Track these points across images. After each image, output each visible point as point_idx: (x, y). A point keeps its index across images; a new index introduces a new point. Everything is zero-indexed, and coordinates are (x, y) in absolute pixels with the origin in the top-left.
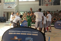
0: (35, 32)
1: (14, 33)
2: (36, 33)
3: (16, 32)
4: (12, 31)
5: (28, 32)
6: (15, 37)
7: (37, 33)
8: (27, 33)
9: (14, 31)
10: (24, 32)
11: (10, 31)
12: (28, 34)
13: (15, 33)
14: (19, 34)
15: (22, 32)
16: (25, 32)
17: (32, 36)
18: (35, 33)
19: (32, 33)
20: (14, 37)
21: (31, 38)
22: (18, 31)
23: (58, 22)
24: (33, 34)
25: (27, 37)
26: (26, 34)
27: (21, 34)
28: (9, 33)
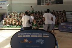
3: (26, 35)
5: (39, 34)
7: (48, 34)
8: (37, 35)
9: (23, 34)
10: (34, 34)
11: (19, 34)
12: (38, 36)
13: (25, 36)
14: (30, 36)
15: (32, 34)
17: (43, 38)
18: (46, 35)
19: (43, 35)
20: (24, 40)
22: (28, 34)
23: (62, 24)
24: (44, 36)
25: (38, 39)
27: (31, 36)
28: (18, 36)
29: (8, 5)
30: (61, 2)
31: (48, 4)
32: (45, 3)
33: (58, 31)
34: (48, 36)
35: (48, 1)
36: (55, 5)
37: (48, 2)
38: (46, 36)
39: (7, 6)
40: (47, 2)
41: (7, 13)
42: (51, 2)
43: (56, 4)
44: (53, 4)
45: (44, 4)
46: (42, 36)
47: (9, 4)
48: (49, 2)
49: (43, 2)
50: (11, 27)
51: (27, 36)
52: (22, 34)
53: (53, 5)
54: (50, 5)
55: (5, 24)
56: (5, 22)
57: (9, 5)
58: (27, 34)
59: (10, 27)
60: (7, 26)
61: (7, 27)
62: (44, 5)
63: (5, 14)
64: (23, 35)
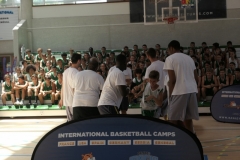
0: (164, 134)
1: (80, 143)
2: (170, 138)
3: (89, 138)
4: (70, 135)
5: (137, 134)
6: (85, 156)
7: (173, 134)
8: (132, 138)
9: (79, 135)
10: (122, 134)
11: (61, 136)
12: (136, 142)
13: (85, 143)
15: (112, 134)
16: (125, 134)
17: (153, 150)
19: (153, 138)
21: (152, 154)
22: (98, 134)
23: (225, 94)
24: (156, 142)
25: (136, 154)
26: (128, 142)
27: (111, 142)
28: (60, 144)
29: (20, 25)
30: (221, 12)
31: (171, 20)
32: (160, 13)
33: (210, 118)
34: (173, 143)
35: (171, 8)
36: (197, 21)
37: (171, 12)
38: (167, 139)
39: (16, 28)
40: (166, 12)
41: (16, 54)
42: (182, 12)
43: (200, 17)
44: (189, 18)
45: (153, 20)
46: (149, 142)
47: (23, 21)
48: (175, 12)
49: (151, 12)
50: (32, 107)
51: (92, 143)
52: (75, 135)
53: (191, 22)
54: (177, 22)
55: (9, 98)
56: (7, 88)
57: (25, 24)
58: (91, 134)
59: (28, 106)
60: (18, 103)
61: (17, 107)
62: (156, 23)
63: (8, 58)
64: (77, 139)
